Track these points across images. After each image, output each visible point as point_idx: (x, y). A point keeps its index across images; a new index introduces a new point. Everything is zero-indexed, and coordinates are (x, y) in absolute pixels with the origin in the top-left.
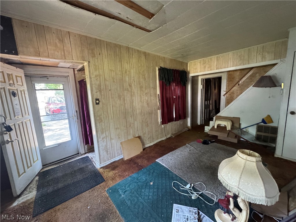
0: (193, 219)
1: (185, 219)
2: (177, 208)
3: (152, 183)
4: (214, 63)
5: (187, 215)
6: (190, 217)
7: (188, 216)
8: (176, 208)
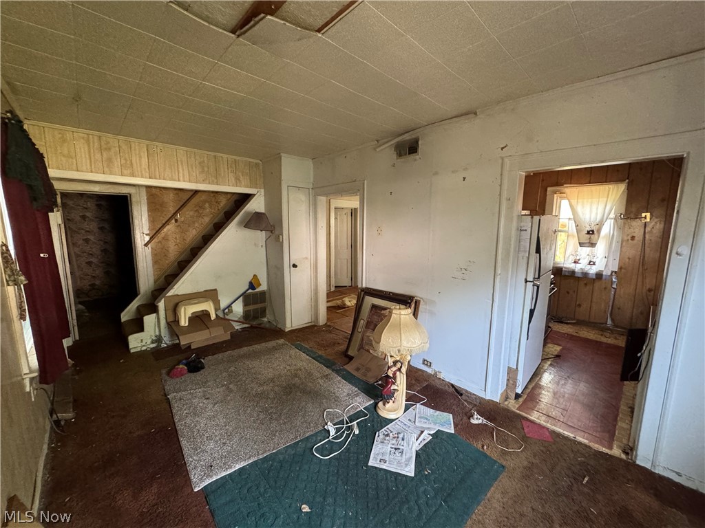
0: (397, 441)
1: (397, 453)
2: (376, 460)
3: (303, 506)
4: (140, 157)
5: (389, 449)
6: (393, 444)
7: (391, 448)
8: (378, 462)
